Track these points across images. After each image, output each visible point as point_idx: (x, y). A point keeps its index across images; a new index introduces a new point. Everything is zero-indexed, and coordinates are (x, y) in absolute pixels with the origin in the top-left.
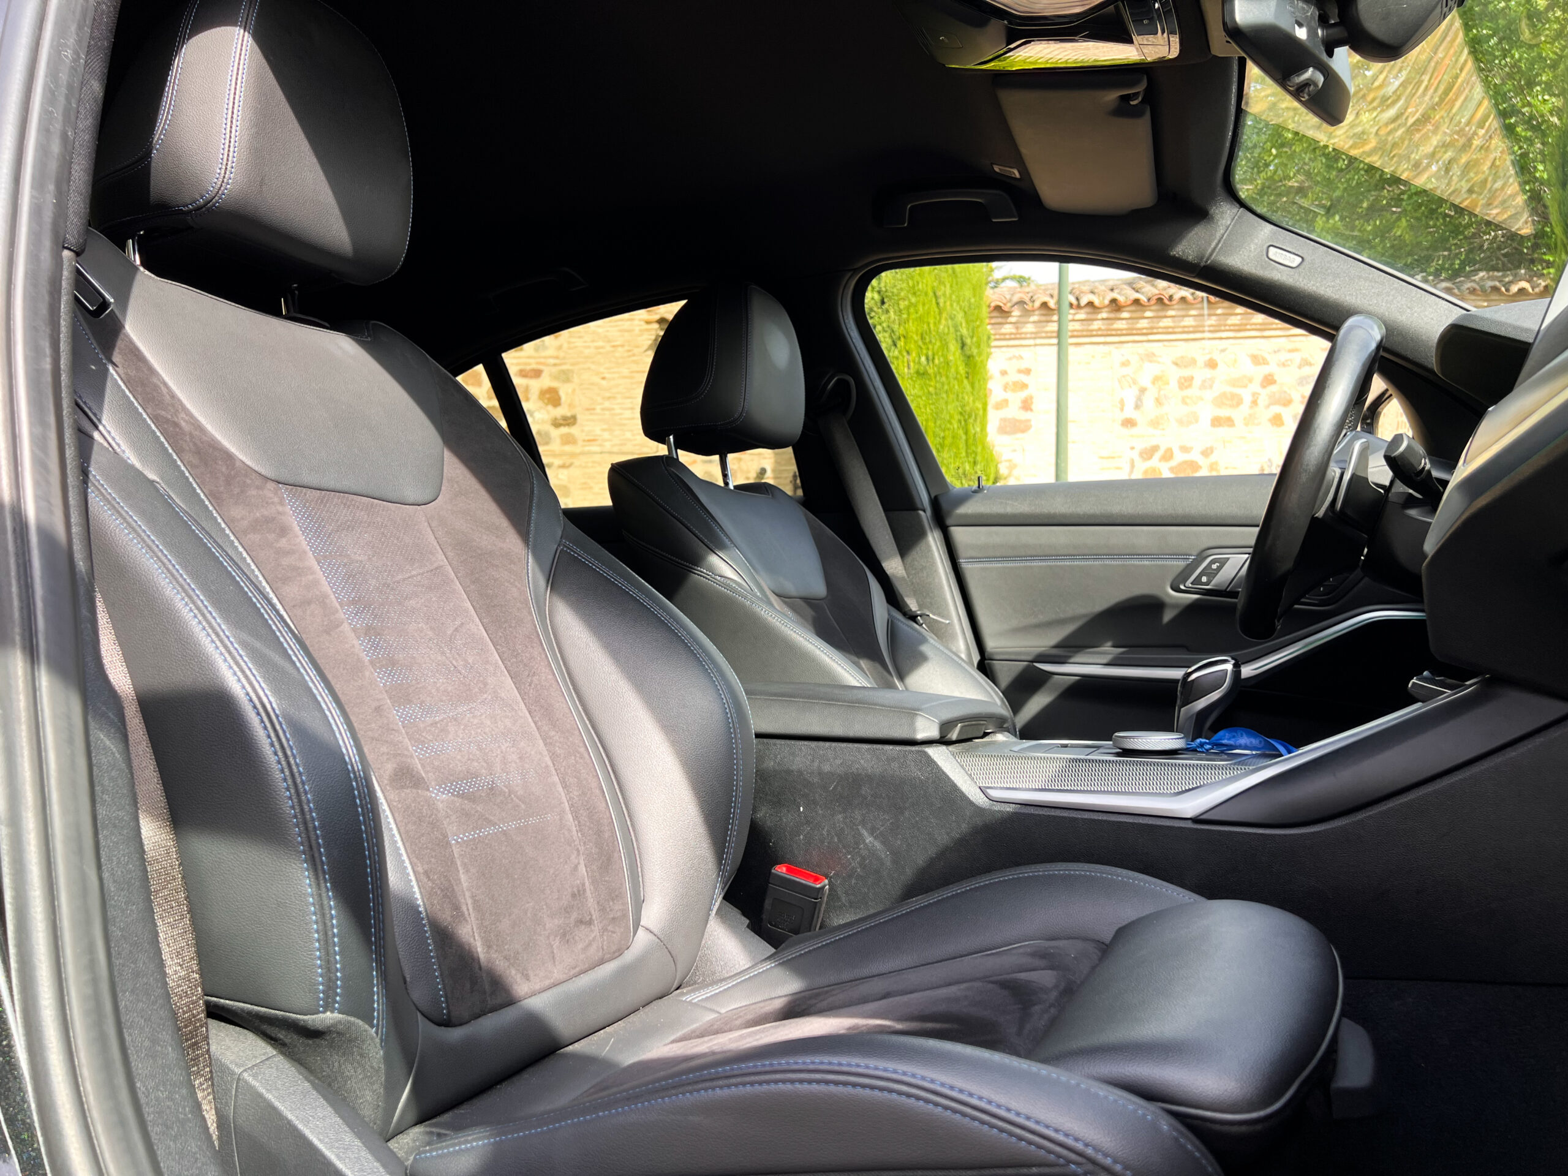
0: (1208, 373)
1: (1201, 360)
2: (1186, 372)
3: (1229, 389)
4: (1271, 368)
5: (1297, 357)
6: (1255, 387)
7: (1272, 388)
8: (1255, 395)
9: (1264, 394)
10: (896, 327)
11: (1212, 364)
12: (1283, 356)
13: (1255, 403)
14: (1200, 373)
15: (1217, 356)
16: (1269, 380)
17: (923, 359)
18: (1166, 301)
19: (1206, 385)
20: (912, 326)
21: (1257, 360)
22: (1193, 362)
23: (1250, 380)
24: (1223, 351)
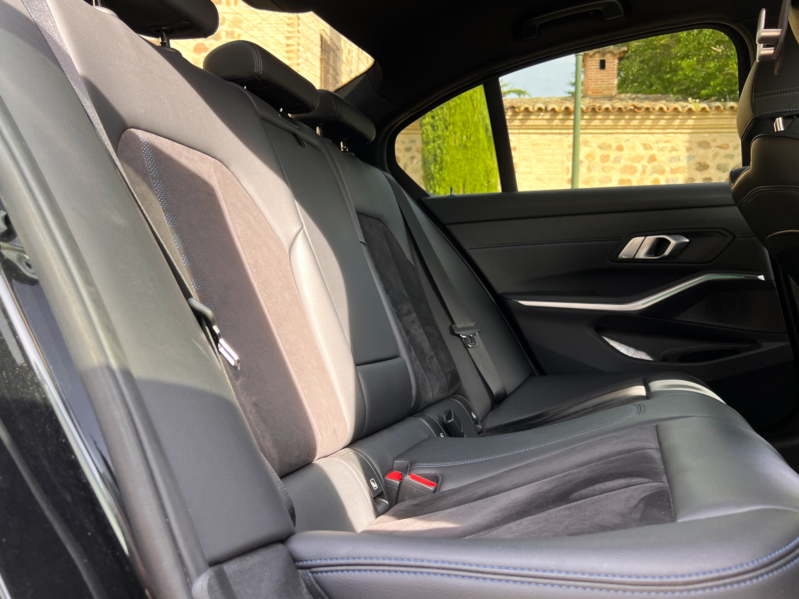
0: (618, 154)
1: (614, 145)
2: (605, 153)
3: (629, 163)
4: (654, 152)
5: (669, 145)
6: (644, 162)
7: (655, 163)
8: (644, 167)
9: (649, 166)
10: (447, 118)
11: (620, 148)
12: (661, 145)
13: (644, 172)
14: (613, 154)
15: (623, 144)
16: (652, 159)
17: (464, 137)
18: (597, 110)
19: (617, 160)
20: (458, 117)
21: (646, 147)
22: (609, 147)
23: (642, 158)
24: (627, 140)
